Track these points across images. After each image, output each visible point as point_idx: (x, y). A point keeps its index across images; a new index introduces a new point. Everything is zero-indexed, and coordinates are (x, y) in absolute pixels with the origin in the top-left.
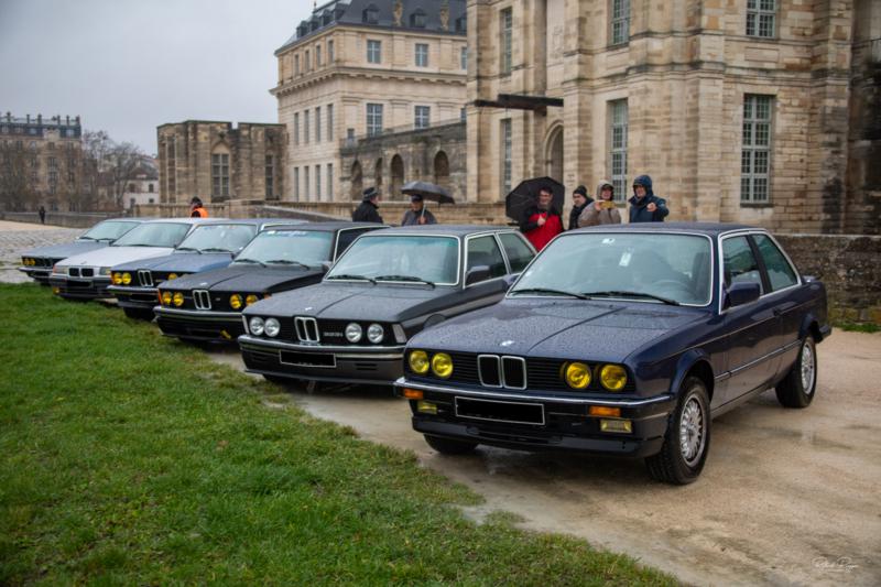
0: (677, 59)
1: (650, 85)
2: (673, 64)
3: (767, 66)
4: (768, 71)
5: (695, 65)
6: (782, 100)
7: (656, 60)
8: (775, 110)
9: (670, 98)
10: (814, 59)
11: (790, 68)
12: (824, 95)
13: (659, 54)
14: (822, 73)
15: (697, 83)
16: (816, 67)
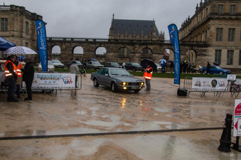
0: (19, 36)
1: (15, 39)
2: (18, 36)
3: (28, 38)
4: (28, 39)
5: (22, 37)
6: (29, 44)
7: (15, 35)
8: (28, 45)
9: (17, 42)
10: (32, 38)
11: (30, 39)
12: (34, 44)
13: (15, 34)
14: (34, 40)
15: (22, 40)
16: (32, 39)
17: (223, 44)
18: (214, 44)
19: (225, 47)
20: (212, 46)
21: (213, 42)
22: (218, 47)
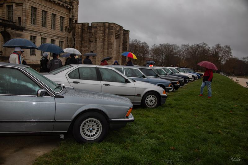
17: (38, 29)
18: (29, 27)
19: (40, 33)
20: (28, 30)
21: (28, 25)
22: (33, 33)
